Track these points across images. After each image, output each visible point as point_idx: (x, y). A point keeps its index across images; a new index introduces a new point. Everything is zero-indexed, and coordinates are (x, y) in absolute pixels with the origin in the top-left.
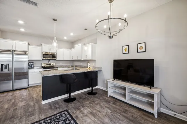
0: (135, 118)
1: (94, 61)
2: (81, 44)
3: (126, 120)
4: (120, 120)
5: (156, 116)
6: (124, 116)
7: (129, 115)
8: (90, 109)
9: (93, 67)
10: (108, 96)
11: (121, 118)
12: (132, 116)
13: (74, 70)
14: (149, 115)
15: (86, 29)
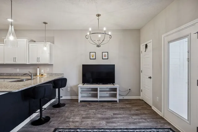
0: (111, 107)
1: (51, 65)
2: (25, 40)
3: (108, 110)
4: (106, 112)
5: (118, 102)
6: (105, 109)
7: (107, 107)
8: (79, 116)
9: (48, 74)
10: (79, 102)
11: (104, 110)
12: (109, 107)
13: (31, 79)
14: (114, 103)
15: (45, 23)
